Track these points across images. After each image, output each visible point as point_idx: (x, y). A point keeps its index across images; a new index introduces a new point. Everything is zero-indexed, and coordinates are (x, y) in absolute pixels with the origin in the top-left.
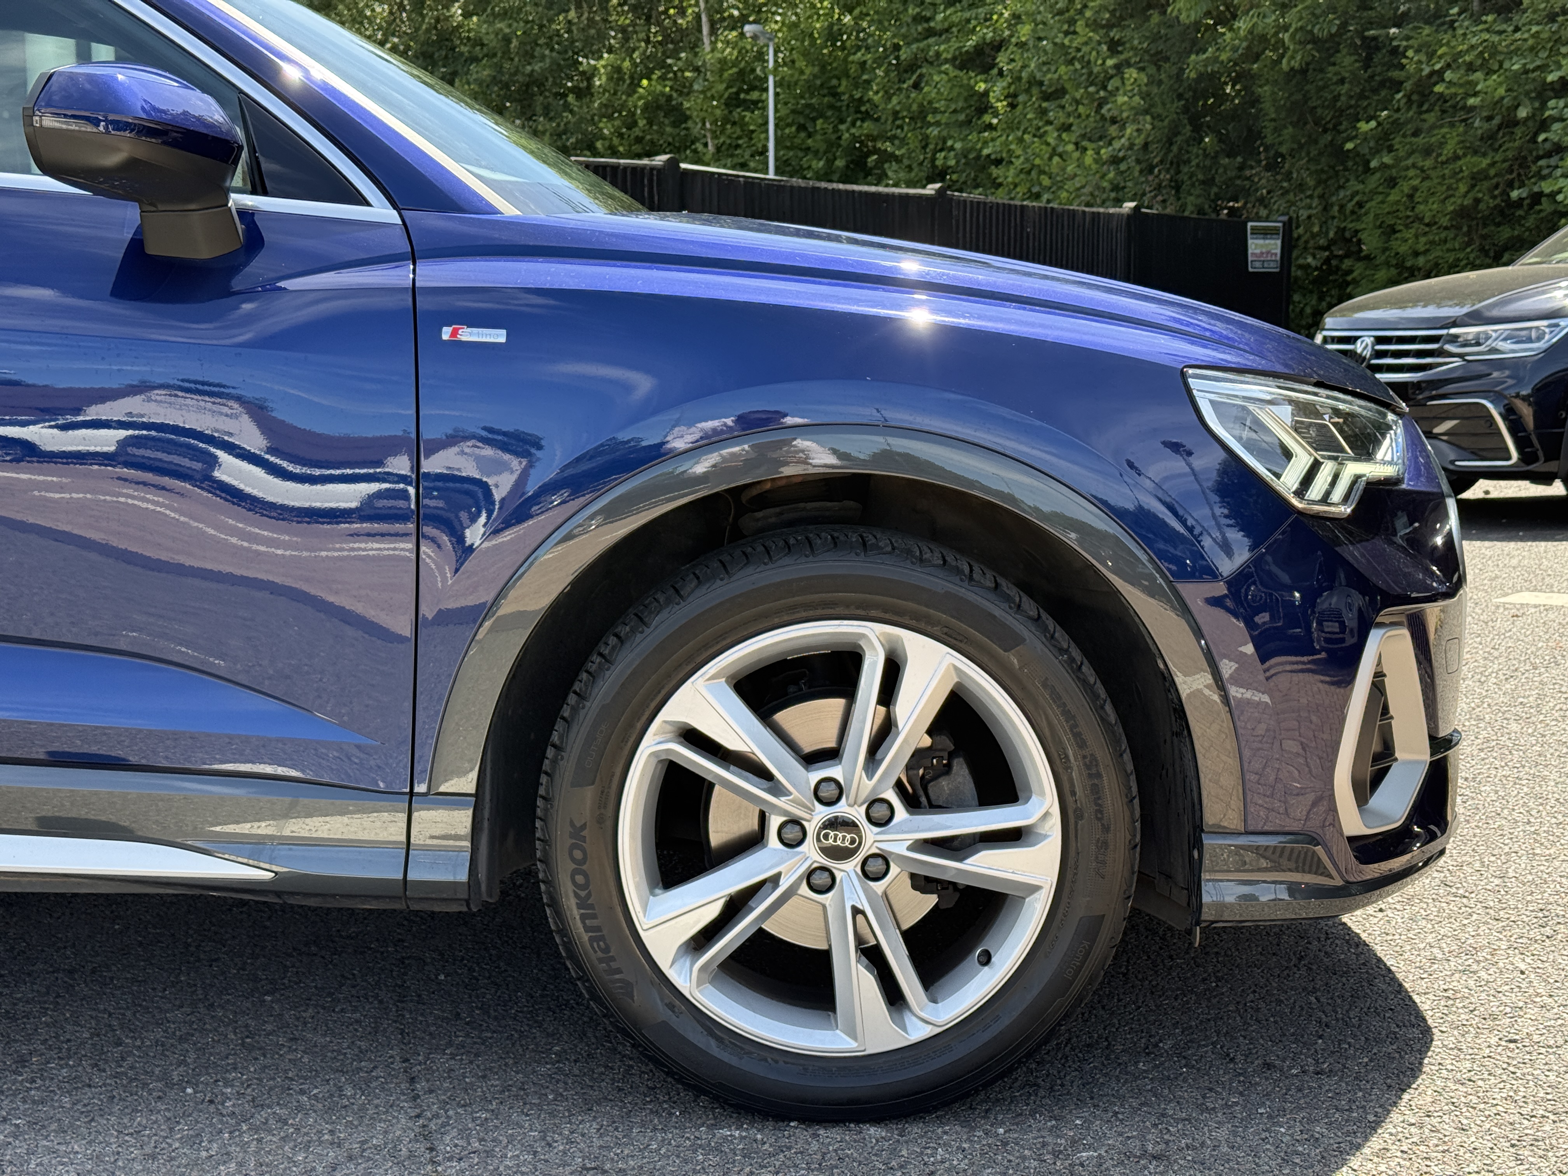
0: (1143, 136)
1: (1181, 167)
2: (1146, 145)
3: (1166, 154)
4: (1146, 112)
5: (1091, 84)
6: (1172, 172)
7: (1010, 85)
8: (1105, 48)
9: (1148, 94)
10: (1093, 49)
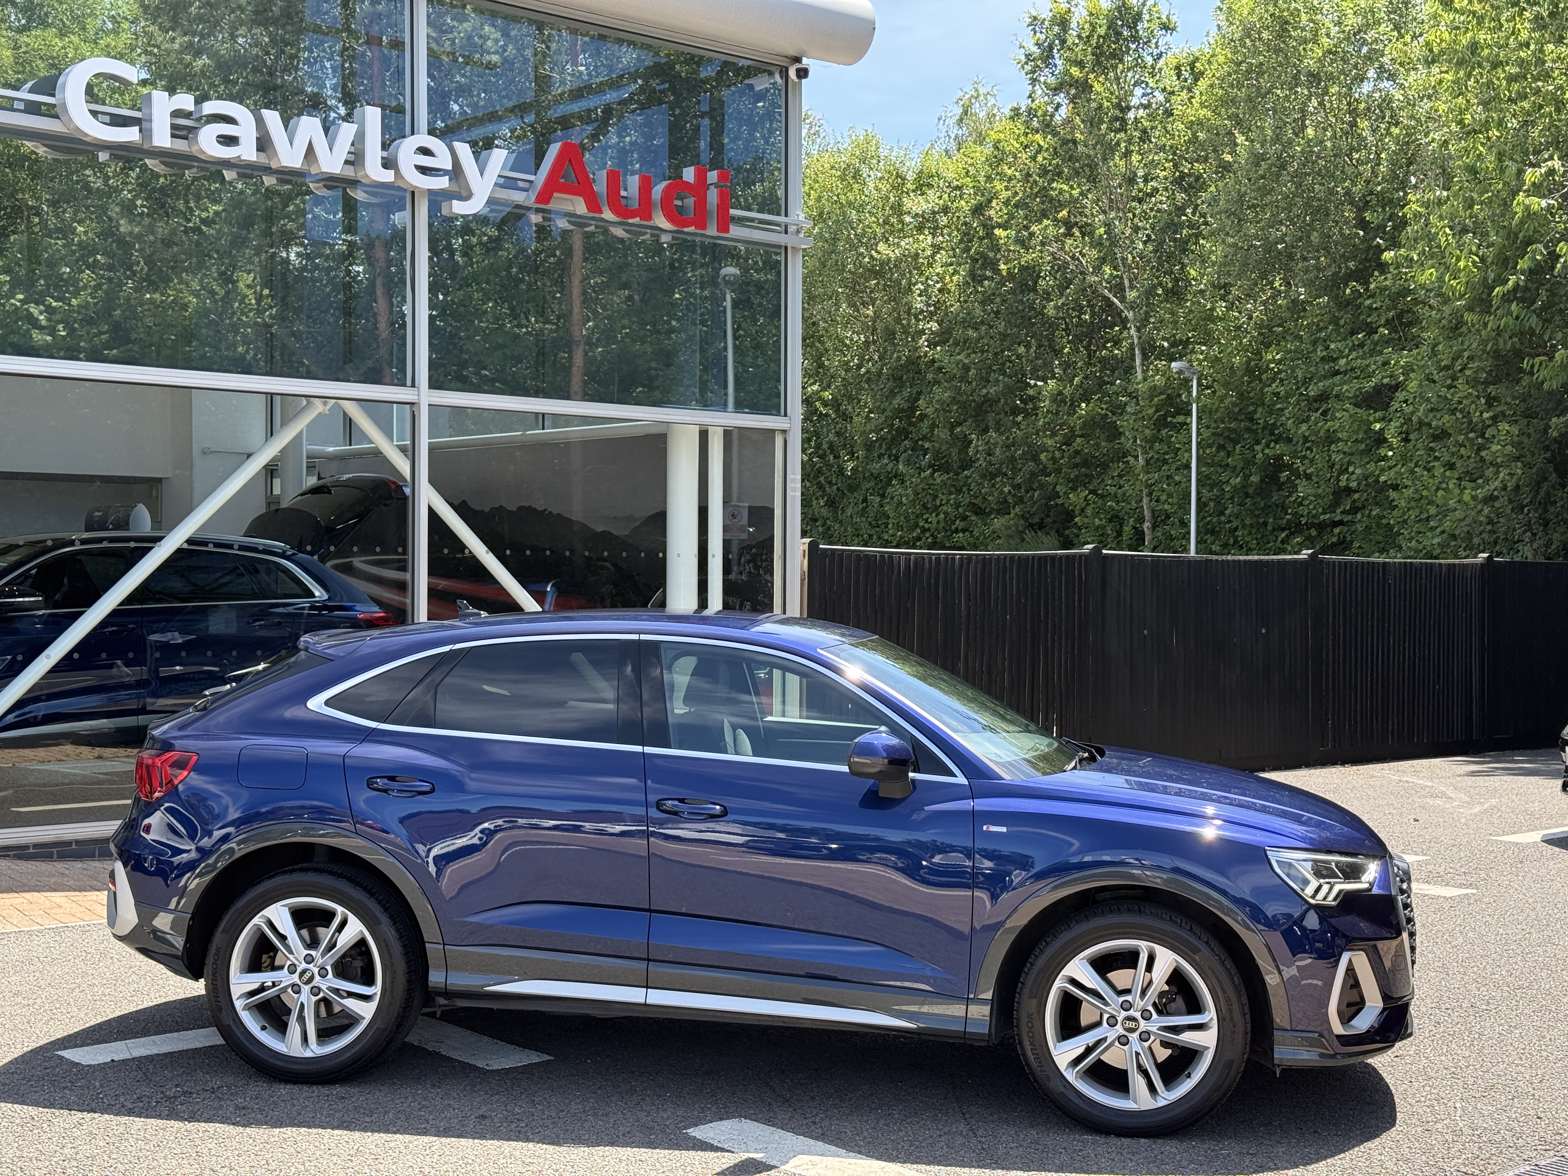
0: (1514, 480)
1: (1549, 507)
2: (1517, 487)
3: (1535, 496)
4: (1518, 459)
5: (1471, 431)
6: (1540, 511)
7: (1402, 425)
8: (1483, 401)
9: (1520, 443)
10: (1473, 402)
